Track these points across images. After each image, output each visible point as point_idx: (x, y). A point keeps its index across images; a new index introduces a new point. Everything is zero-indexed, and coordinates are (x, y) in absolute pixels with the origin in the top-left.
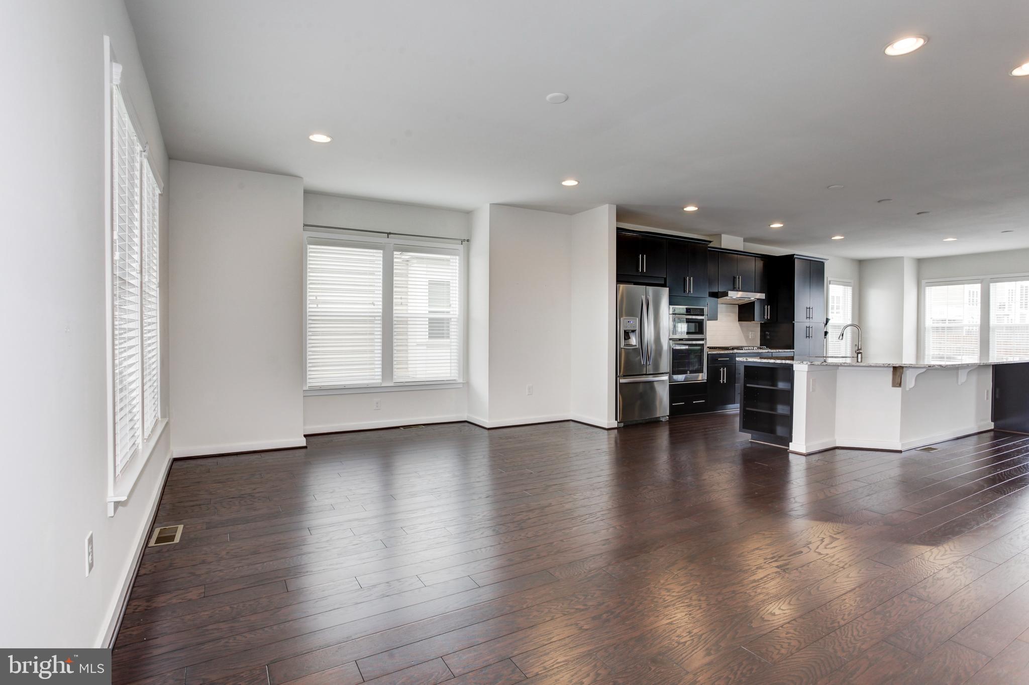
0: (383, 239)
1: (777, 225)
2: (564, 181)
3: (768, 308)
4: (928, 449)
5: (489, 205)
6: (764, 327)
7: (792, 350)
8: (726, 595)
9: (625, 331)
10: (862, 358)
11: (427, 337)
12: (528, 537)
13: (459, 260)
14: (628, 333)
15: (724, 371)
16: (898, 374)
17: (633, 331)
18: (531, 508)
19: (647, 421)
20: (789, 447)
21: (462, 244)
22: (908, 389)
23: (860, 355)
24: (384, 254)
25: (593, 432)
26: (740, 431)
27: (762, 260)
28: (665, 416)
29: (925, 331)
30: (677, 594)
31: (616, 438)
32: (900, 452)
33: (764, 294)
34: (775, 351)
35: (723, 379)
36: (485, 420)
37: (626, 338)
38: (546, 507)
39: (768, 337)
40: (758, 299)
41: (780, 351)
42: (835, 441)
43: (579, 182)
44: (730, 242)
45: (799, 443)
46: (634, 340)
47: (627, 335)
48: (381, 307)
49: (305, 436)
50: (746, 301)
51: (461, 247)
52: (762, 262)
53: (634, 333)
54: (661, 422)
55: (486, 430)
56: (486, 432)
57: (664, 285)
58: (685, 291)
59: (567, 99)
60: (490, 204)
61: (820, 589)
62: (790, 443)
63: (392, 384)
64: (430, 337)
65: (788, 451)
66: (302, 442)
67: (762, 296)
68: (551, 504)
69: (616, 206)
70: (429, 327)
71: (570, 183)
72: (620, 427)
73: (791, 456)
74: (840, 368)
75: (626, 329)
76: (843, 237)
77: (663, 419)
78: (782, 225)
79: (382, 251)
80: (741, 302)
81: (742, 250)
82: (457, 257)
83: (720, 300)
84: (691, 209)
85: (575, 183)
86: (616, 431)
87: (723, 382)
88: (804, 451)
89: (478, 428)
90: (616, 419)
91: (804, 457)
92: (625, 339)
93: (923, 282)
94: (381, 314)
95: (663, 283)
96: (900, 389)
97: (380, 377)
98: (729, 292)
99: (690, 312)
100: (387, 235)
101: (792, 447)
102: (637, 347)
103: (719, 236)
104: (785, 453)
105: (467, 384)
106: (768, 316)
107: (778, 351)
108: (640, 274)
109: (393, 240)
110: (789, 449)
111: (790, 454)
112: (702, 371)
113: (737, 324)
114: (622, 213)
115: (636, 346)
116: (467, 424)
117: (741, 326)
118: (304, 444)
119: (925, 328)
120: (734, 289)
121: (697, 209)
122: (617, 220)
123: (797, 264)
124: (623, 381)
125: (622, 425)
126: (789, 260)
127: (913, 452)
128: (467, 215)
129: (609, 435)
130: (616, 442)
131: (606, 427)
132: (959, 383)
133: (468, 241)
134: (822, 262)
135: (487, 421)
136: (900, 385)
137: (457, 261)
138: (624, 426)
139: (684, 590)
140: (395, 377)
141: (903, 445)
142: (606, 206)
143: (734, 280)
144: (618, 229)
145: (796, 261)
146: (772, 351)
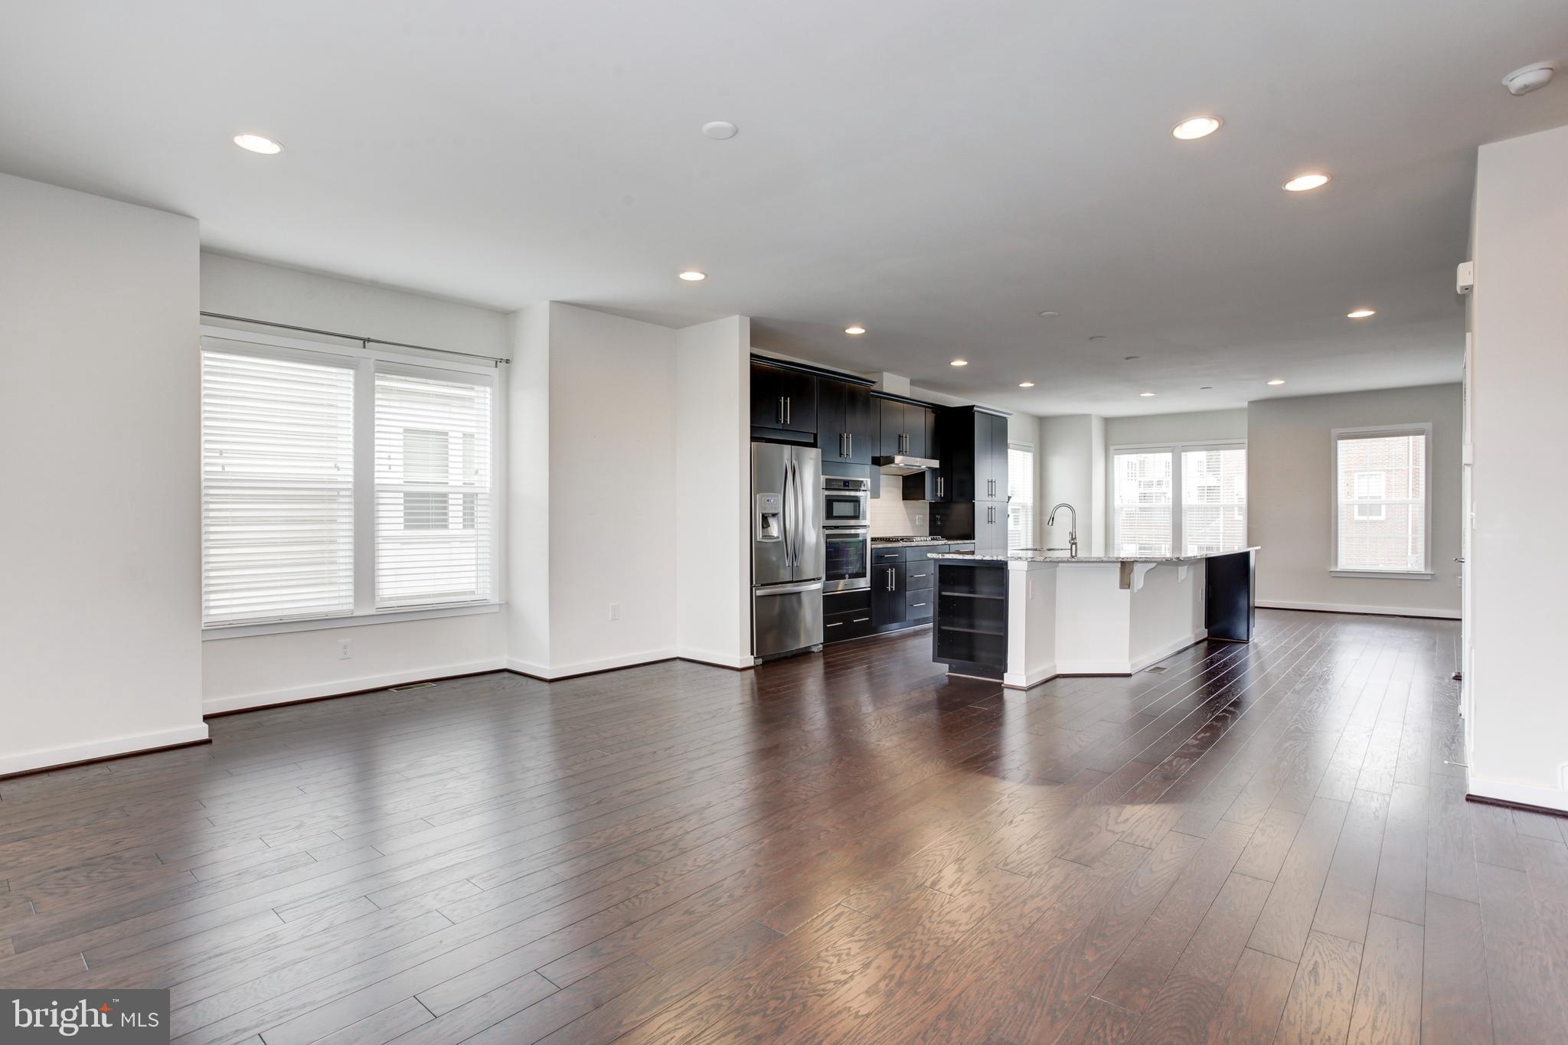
0: (354, 350)
1: (959, 363)
2: (684, 271)
3: (941, 481)
4: (1157, 669)
5: (547, 303)
6: (933, 507)
7: (973, 541)
8: (1031, 917)
9: (763, 515)
10: (1076, 550)
11: (402, 527)
12: (699, 866)
13: (493, 394)
14: (766, 518)
15: (892, 573)
16: (1127, 571)
17: (774, 515)
18: (682, 814)
19: (794, 653)
20: (1002, 679)
21: (496, 367)
22: (1136, 591)
23: (1074, 546)
24: (356, 377)
25: (720, 676)
26: (934, 661)
27: (933, 412)
28: (817, 645)
29: (1114, 513)
30: (968, 927)
31: (752, 683)
32: (1129, 675)
33: (938, 461)
34: (952, 542)
35: (892, 585)
36: (542, 666)
37: (765, 526)
38: (705, 809)
39: (939, 523)
40: (929, 468)
41: (959, 542)
42: (1055, 666)
43: (706, 275)
44: (894, 383)
45: (1017, 673)
46: (775, 529)
47: (765, 523)
48: (351, 473)
49: (206, 718)
50: (915, 470)
51: (495, 373)
52: (934, 415)
53: (776, 518)
54: (813, 655)
55: (546, 684)
56: (546, 686)
57: (814, 445)
58: (841, 454)
59: (736, 132)
60: (551, 302)
61: (1141, 885)
62: (1005, 674)
63: (374, 612)
64: (407, 527)
65: (1002, 685)
66: (202, 732)
67: (936, 464)
68: (710, 802)
69: (749, 318)
70: (405, 509)
71: (692, 276)
72: (757, 666)
73: (1007, 693)
74: (1060, 564)
75: (765, 512)
76: (1032, 385)
77: (815, 649)
78: (966, 363)
79: (352, 372)
80: (907, 473)
81: (907, 395)
82: (488, 389)
83: (884, 469)
84: (855, 331)
85: (699, 277)
86: (752, 671)
87: (892, 589)
88: (1023, 684)
89: (531, 681)
90: (752, 654)
91: (1024, 693)
92: (763, 527)
93: (1112, 448)
94: (350, 486)
95: (812, 441)
96: (1129, 590)
97: (352, 600)
98: (896, 456)
99: (848, 486)
100: (362, 342)
101: (1008, 679)
102: (780, 539)
103: (880, 372)
104: (999, 688)
105: (507, 608)
106: (941, 493)
107: (956, 542)
108: (781, 428)
109: (373, 353)
110: (1002, 683)
111: (1005, 690)
112: (864, 575)
113: (901, 503)
114: (759, 332)
115: (778, 537)
116: (506, 675)
117: (906, 507)
118: (205, 736)
119: (1114, 509)
120: (900, 452)
121: (863, 331)
122: (752, 344)
123: (977, 419)
124: (759, 593)
125: (760, 661)
126: (968, 413)
127: (1143, 674)
128: (506, 316)
129: (742, 679)
130: (752, 689)
131: (738, 666)
132: (1180, 581)
133: (507, 361)
134: (1005, 418)
135: (548, 668)
136: (1129, 587)
137: (488, 395)
138: (764, 663)
139: (973, 919)
140: (377, 599)
141: (1133, 666)
142: (736, 318)
143: (899, 440)
144: (752, 355)
145: (976, 415)
146: (950, 542)
